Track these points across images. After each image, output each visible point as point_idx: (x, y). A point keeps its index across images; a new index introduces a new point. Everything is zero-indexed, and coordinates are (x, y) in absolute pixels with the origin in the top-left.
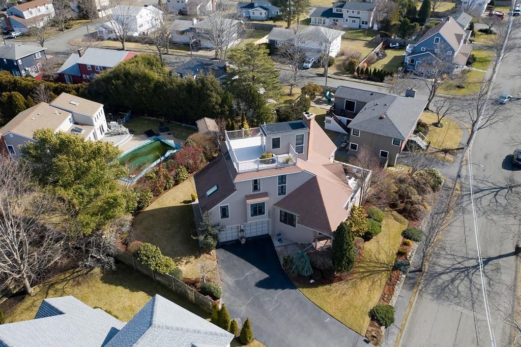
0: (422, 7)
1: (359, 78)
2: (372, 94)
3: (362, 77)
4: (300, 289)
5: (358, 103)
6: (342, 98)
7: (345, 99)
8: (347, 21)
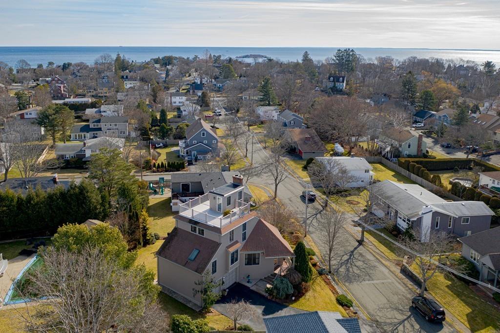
0: (161, 116)
1: (158, 171)
2: (200, 175)
3: (160, 171)
4: (291, 305)
5: (193, 184)
6: (178, 183)
7: (180, 183)
8: (106, 133)
